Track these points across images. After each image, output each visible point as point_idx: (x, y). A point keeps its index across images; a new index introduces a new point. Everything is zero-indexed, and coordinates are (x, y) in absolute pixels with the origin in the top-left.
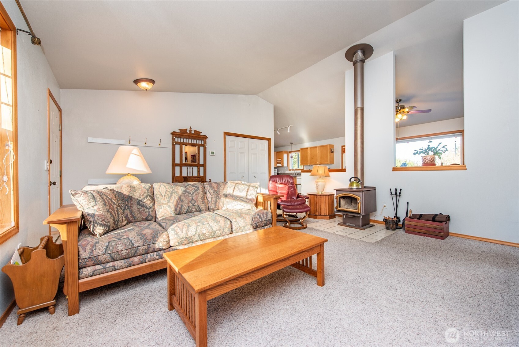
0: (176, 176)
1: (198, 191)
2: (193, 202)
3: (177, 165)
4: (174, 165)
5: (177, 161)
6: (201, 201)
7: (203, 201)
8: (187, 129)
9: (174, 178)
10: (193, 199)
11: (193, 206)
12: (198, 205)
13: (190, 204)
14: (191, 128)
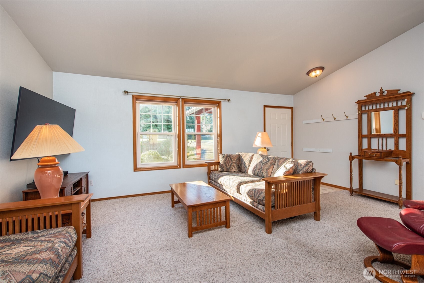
0: (363, 148)
1: (267, 163)
2: (261, 169)
3: (365, 136)
4: (361, 137)
5: (365, 132)
6: (266, 170)
7: (266, 171)
8: (376, 92)
9: (361, 150)
10: (261, 167)
11: (260, 172)
12: (262, 172)
13: (259, 171)
14: (381, 89)
